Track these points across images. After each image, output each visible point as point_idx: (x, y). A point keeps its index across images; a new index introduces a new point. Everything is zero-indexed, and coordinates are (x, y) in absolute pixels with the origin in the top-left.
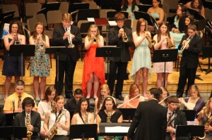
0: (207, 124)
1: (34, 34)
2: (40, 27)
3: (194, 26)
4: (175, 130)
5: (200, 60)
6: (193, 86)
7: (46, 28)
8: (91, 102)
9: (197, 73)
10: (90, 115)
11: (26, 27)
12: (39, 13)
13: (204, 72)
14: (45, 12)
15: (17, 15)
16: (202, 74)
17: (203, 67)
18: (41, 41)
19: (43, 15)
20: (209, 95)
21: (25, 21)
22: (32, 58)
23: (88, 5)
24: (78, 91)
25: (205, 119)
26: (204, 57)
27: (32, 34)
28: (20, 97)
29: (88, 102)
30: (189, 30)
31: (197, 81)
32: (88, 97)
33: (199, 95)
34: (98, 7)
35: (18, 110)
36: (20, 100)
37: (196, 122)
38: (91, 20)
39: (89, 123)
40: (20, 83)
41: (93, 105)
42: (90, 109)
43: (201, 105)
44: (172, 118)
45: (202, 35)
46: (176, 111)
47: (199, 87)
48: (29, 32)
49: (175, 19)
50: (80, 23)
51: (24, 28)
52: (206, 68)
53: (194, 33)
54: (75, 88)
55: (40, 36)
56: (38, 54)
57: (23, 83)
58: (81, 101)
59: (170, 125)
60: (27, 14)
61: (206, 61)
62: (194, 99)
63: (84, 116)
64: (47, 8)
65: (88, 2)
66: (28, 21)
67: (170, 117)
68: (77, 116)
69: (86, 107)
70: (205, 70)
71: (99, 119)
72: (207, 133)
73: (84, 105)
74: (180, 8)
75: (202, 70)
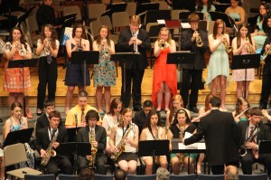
1: (98, 39)
2: (104, 31)
4: (257, 146)
7: (111, 32)
8: (162, 115)
10: (161, 130)
11: (89, 31)
12: (103, 15)
14: (109, 14)
15: (79, 17)
18: (106, 47)
19: (107, 17)
21: (88, 24)
22: (95, 66)
23: (157, 5)
24: (148, 103)
27: (95, 39)
28: (83, 110)
29: (159, 116)
32: (159, 109)
34: (169, 8)
35: (81, 124)
36: (83, 113)
38: (162, 22)
39: (160, 138)
40: (83, 94)
41: (165, 119)
42: (161, 123)
48: (92, 37)
49: (258, 20)
50: (149, 25)
51: (87, 32)
54: (144, 100)
55: (104, 41)
56: (102, 61)
57: (86, 94)
58: (150, 114)
59: (252, 140)
60: (90, 17)
63: (154, 131)
64: (113, 9)
65: (158, 2)
66: (91, 24)
67: (252, 132)
68: (146, 131)
69: (156, 121)
73: (154, 119)
74: (262, 7)
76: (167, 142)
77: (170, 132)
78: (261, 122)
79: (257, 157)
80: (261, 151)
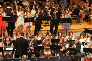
0: (45, 46)
3: (40, 9)
4: (33, 48)
5: (43, 21)
6: (40, 31)
8: (1, 38)
9: (41, 27)
13: (44, 26)
16: (43, 27)
17: (44, 24)
20: (46, 34)
25: (45, 44)
26: (44, 20)
30: (38, 10)
31: (41, 29)
33: (42, 35)
37: (41, 45)
43: (43, 38)
44: (32, 44)
45: (43, 12)
46: (34, 41)
47: (42, 32)
49: (33, 6)
52: (45, 24)
53: (40, 12)
59: (32, 46)
61: (45, 22)
62: (40, 36)
67: (32, 43)
70: (44, 25)
71: (4, 45)
72: (45, 49)
74: (35, 2)
75: (43, 25)
76: (2, 47)
77: (3, 44)
78: (34, 40)
79: (33, 52)
80: (34, 50)
